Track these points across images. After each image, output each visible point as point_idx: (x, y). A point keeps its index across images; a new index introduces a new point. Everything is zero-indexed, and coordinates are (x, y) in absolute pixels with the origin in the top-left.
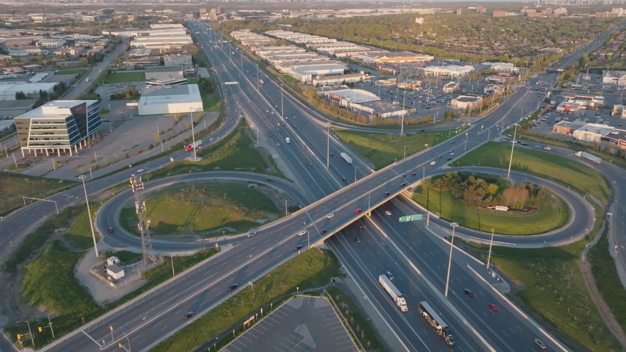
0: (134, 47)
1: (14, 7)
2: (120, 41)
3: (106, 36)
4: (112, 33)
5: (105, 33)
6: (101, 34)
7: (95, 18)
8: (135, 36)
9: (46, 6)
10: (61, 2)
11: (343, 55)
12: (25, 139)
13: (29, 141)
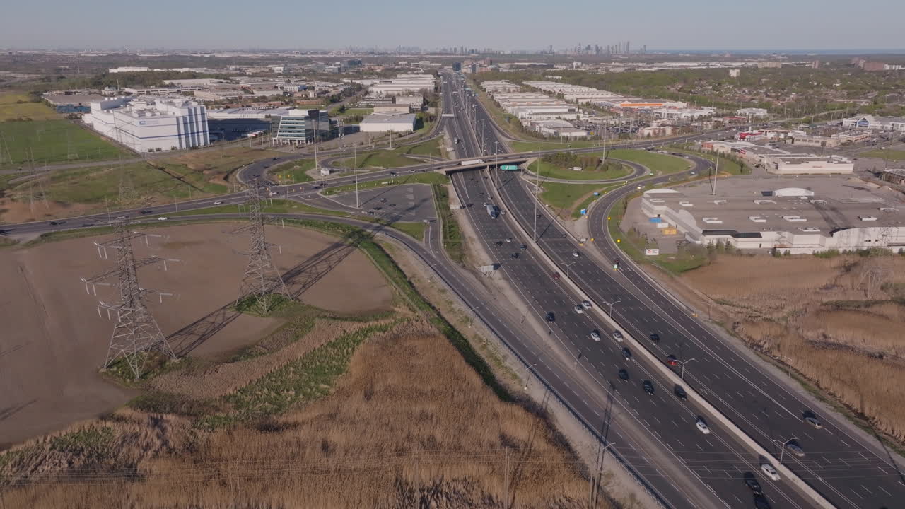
0: (372, 92)
1: (252, 59)
2: (360, 87)
3: (346, 84)
4: (353, 81)
5: (345, 80)
6: (341, 82)
7: (339, 69)
8: (376, 83)
9: (287, 58)
10: (303, 54)
11: (584, 101)
12: (276, 132)
13: (278, 133)
